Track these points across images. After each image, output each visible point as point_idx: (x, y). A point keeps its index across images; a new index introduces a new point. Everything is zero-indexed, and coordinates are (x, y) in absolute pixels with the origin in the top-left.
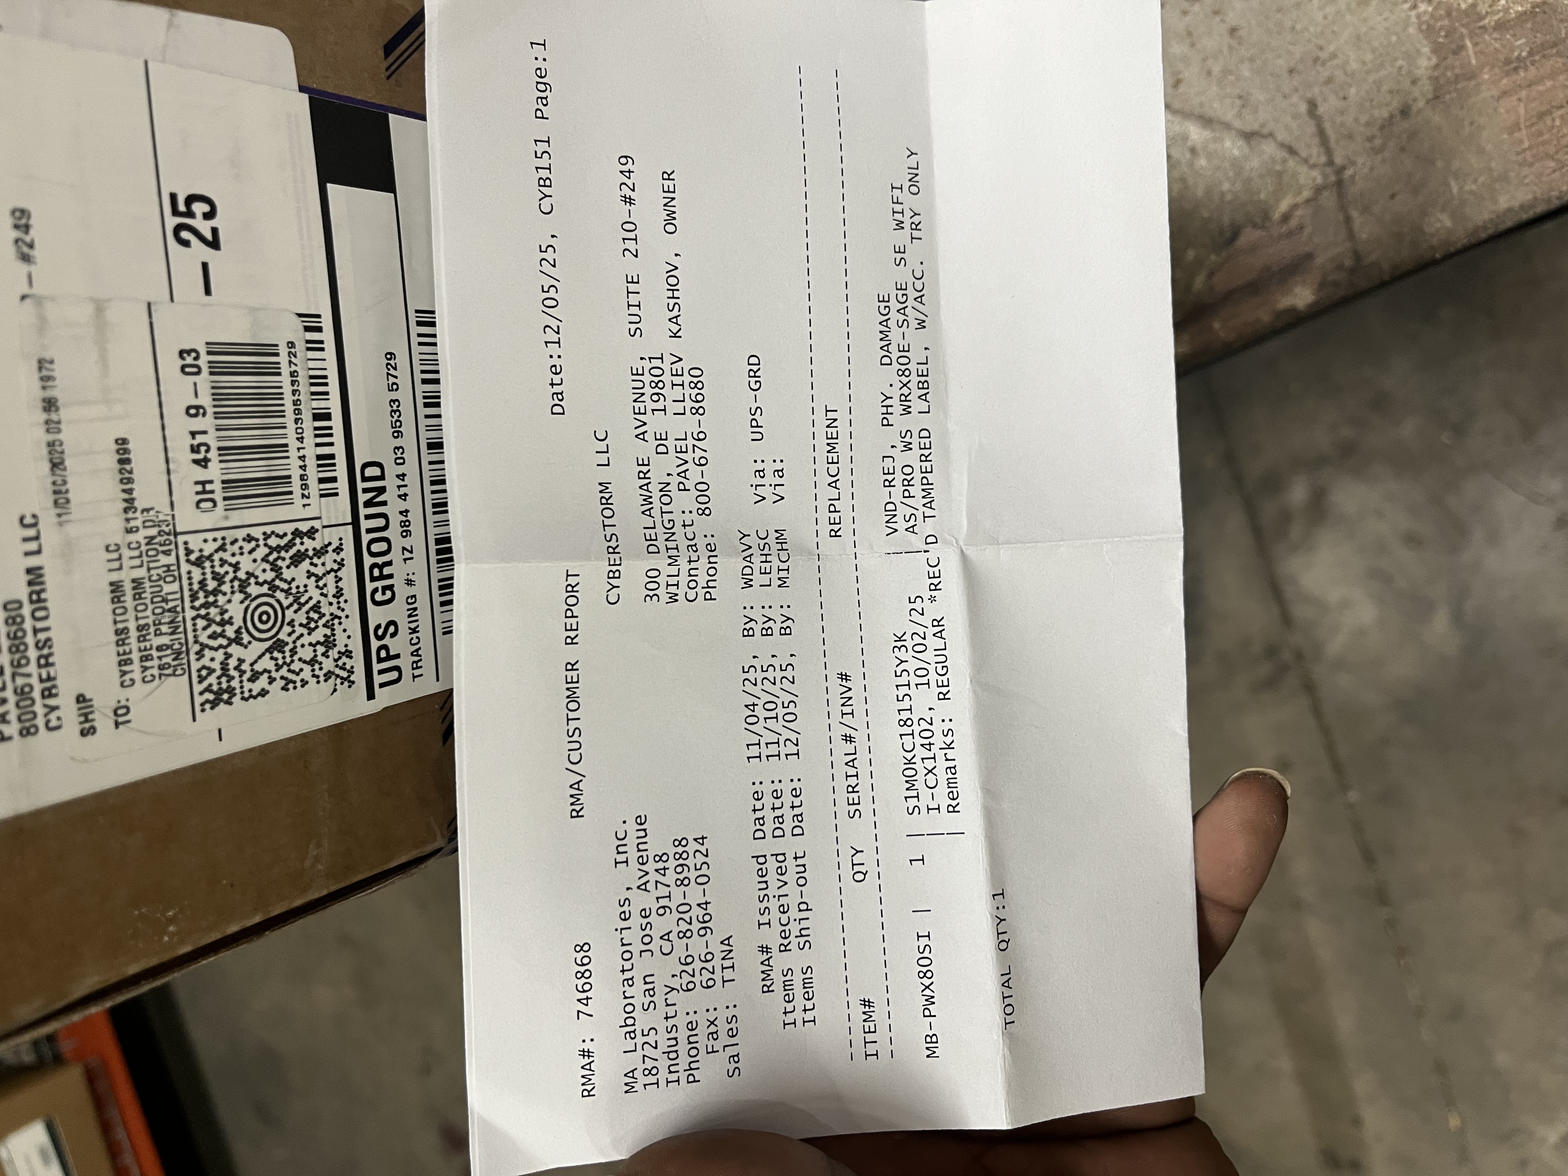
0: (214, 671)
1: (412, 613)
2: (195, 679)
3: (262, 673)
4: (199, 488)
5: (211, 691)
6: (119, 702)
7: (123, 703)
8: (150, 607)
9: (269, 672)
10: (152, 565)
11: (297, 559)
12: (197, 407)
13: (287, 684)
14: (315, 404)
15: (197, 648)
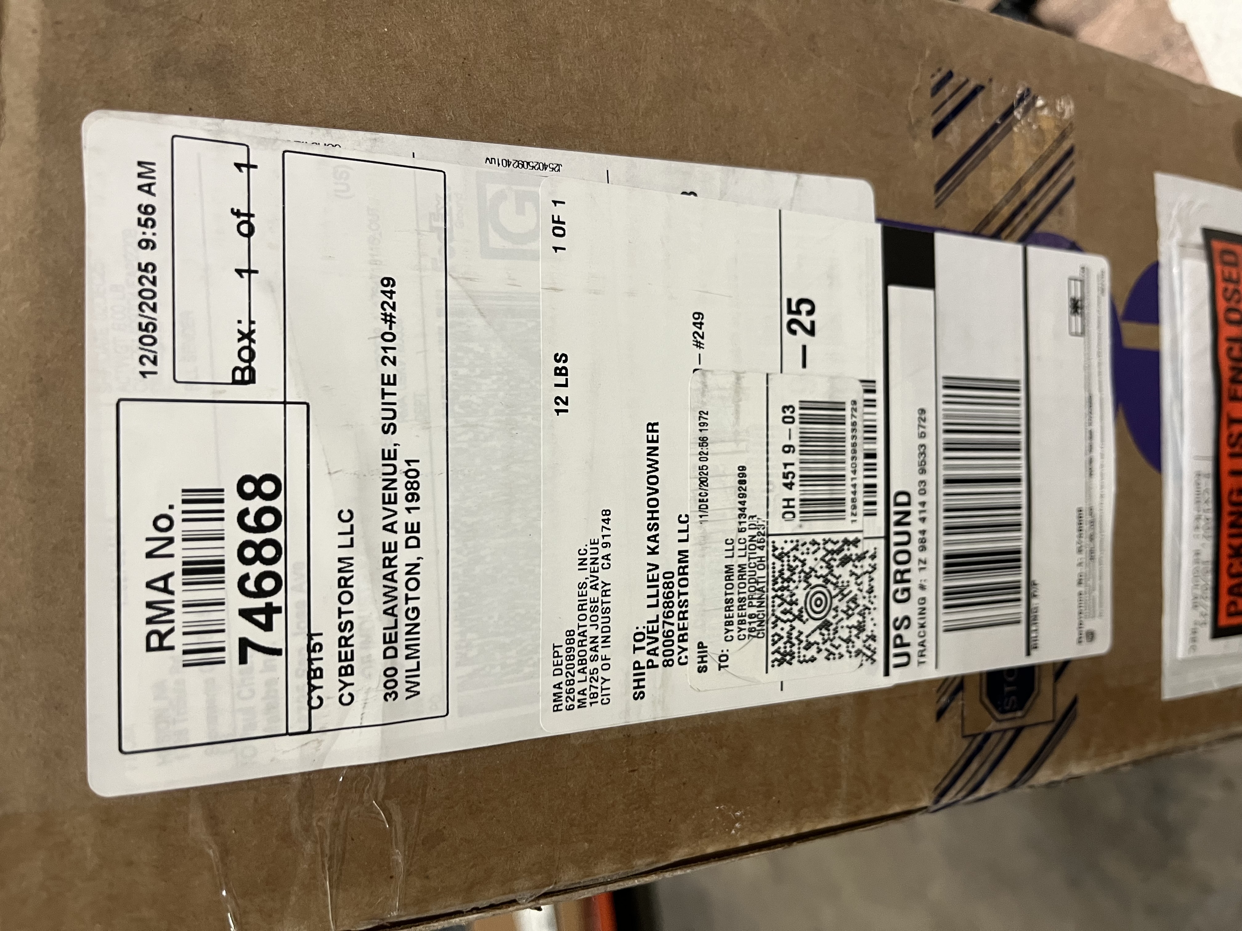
0: (782, 638)
1: (922, 612)
2: (770, 642)
3: (813, 644)
4: (785, 503)
5: (779, 653)
6: (722, 651)
7: (725, 652)
8: (748, 585)
9: (818, 644)
10: (752, 556)
11: (845, 561)
12: (790, 446)
13: (829, 655)
14: (867, 446)
15: (773, 619)
